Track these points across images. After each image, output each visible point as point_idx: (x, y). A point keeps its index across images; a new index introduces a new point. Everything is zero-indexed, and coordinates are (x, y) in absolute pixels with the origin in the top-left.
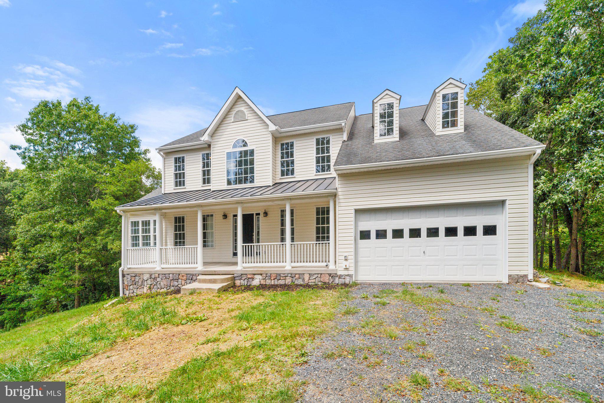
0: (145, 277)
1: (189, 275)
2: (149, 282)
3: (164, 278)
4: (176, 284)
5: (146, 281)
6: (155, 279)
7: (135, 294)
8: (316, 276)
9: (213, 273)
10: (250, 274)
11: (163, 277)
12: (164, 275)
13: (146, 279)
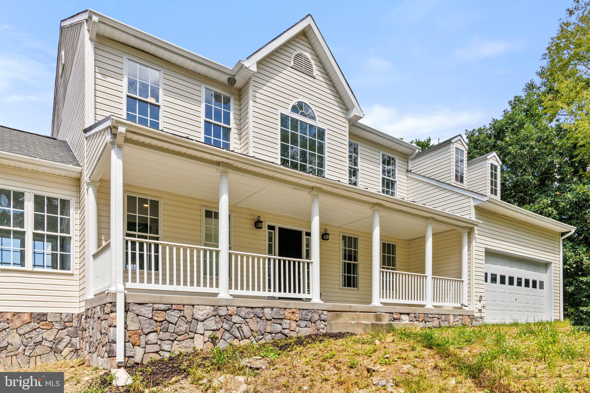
0: (201, 313)
1: (305, 312)
2: (212, 324)
3: (252, 315)
4: (279, 328)
5: (203, 321)
6: (227, 318)
7: (167, 355)
8: (459, 317)
9: (347, 310)
10: (396, 313)
11: (248, 313)
12: (250, 310)
13: (202, 318)
